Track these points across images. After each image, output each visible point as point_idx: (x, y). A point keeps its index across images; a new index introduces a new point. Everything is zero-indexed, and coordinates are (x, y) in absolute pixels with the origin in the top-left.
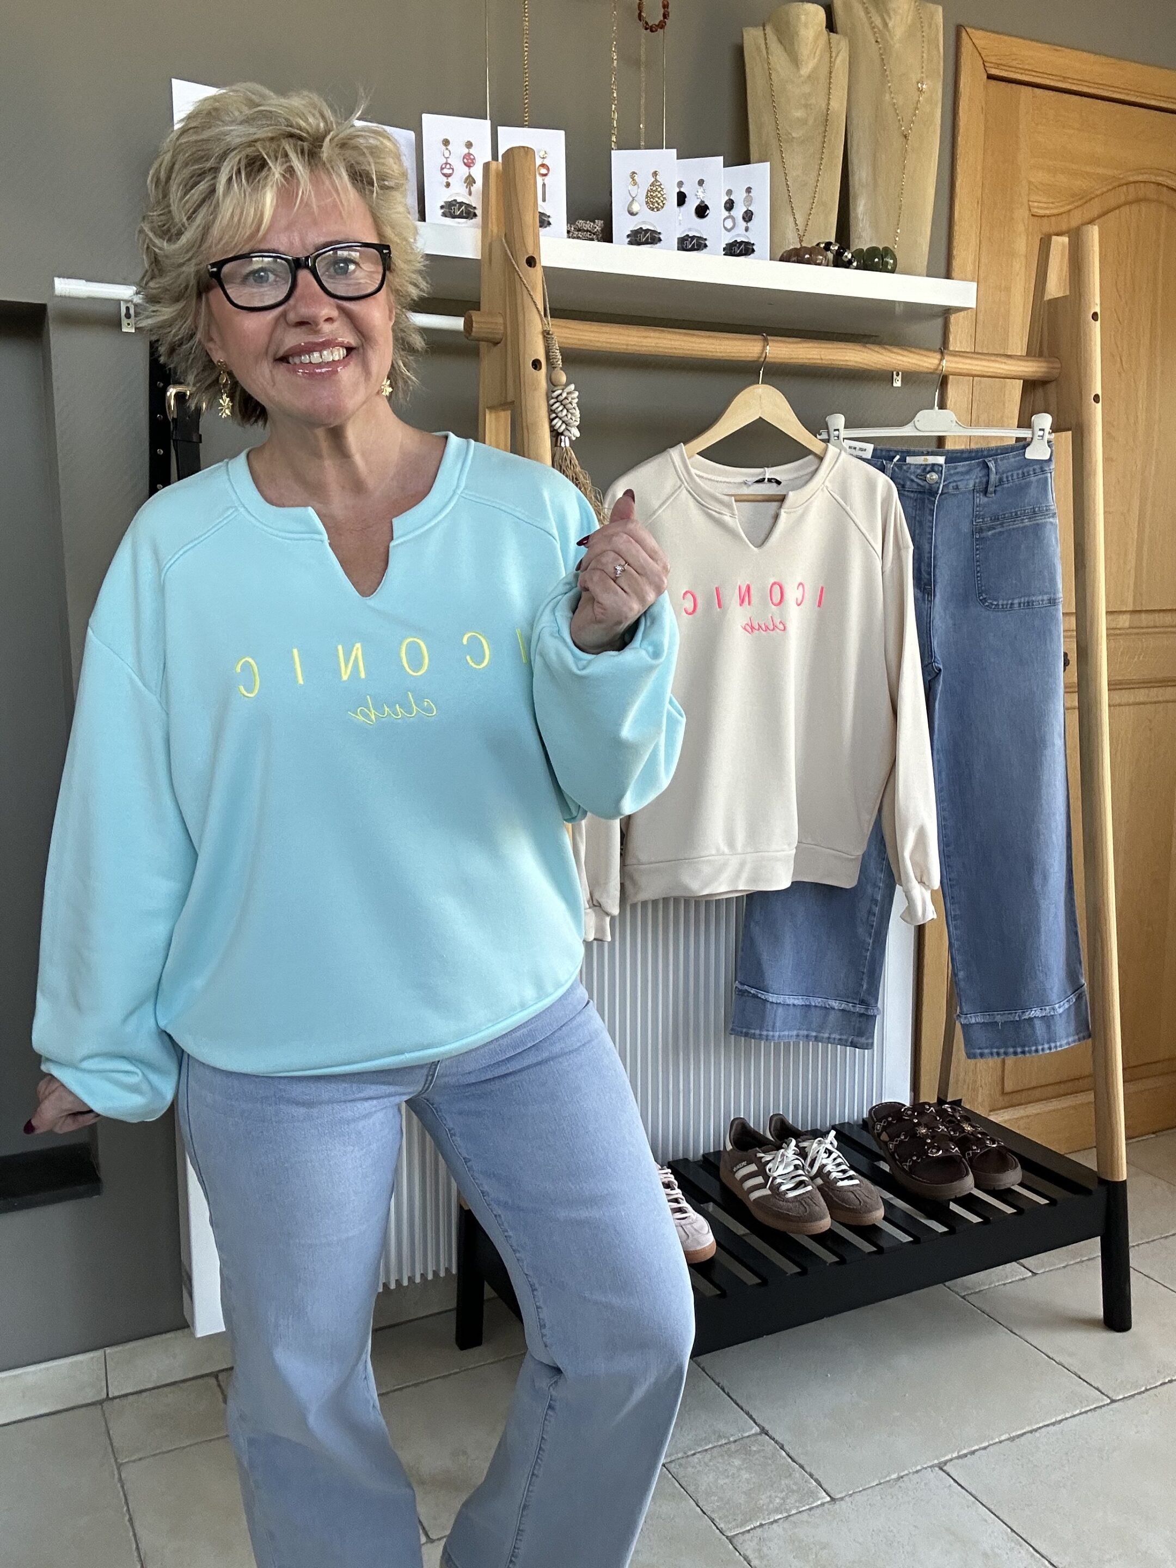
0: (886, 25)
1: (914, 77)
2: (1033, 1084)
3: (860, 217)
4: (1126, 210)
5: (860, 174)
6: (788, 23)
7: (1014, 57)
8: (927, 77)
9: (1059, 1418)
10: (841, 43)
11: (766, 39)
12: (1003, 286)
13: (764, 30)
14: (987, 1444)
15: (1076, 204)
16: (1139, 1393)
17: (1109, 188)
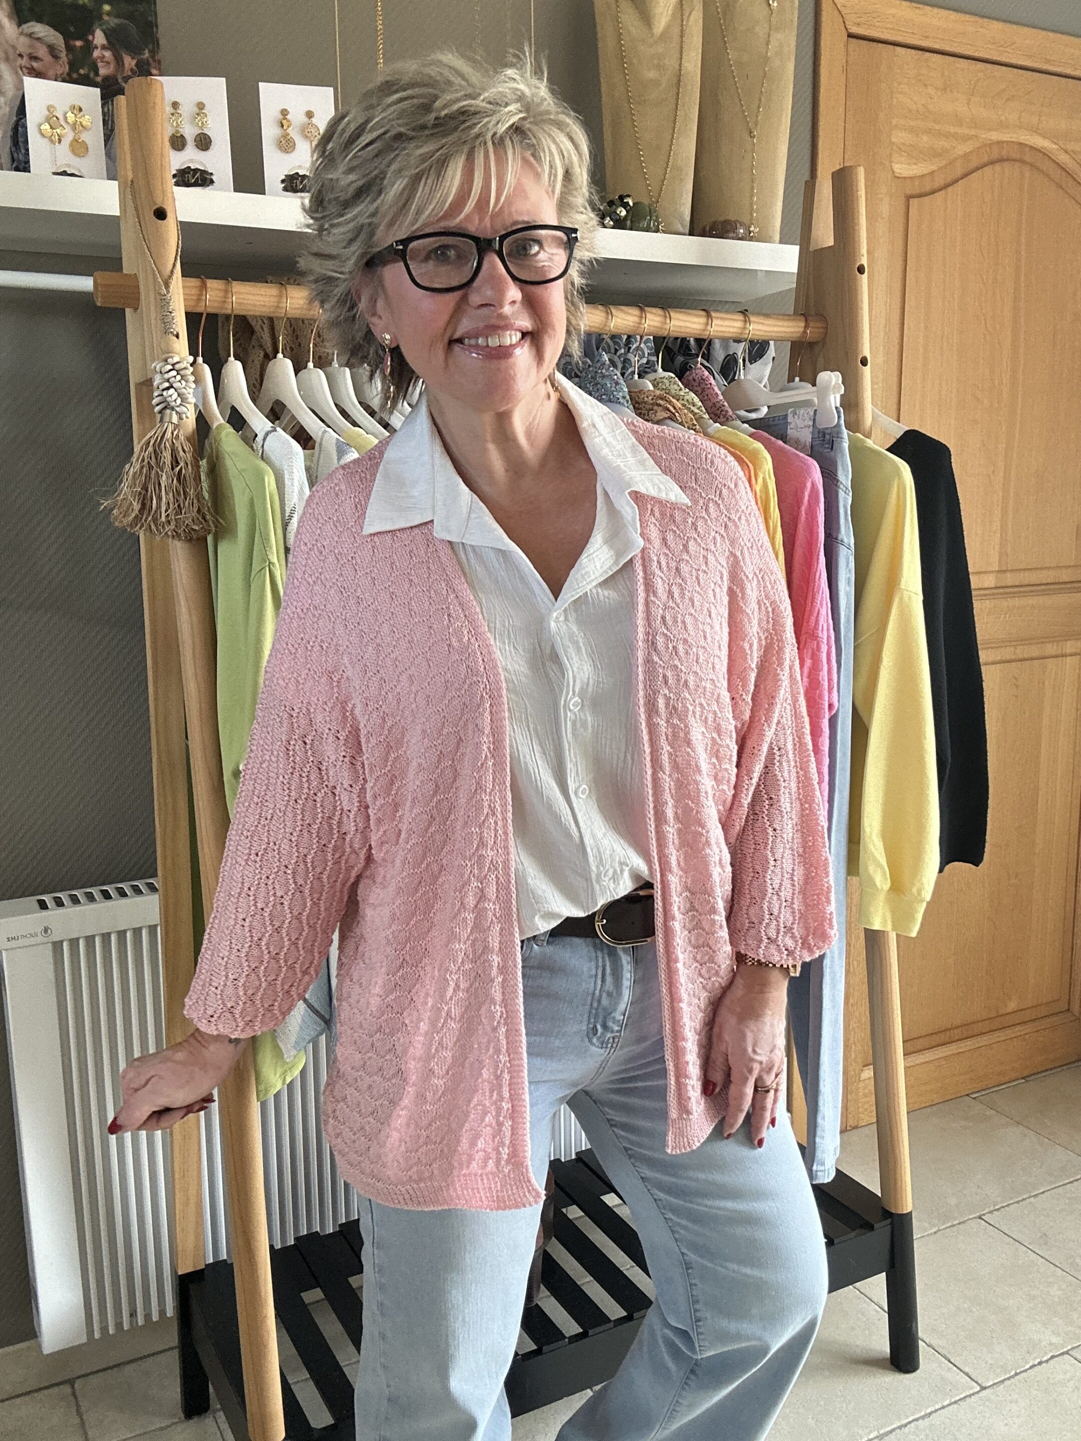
4: (988, 170)
7: (873, 15)
15: (939, 165)
16: (1009, 1379)
17: (972, 148)
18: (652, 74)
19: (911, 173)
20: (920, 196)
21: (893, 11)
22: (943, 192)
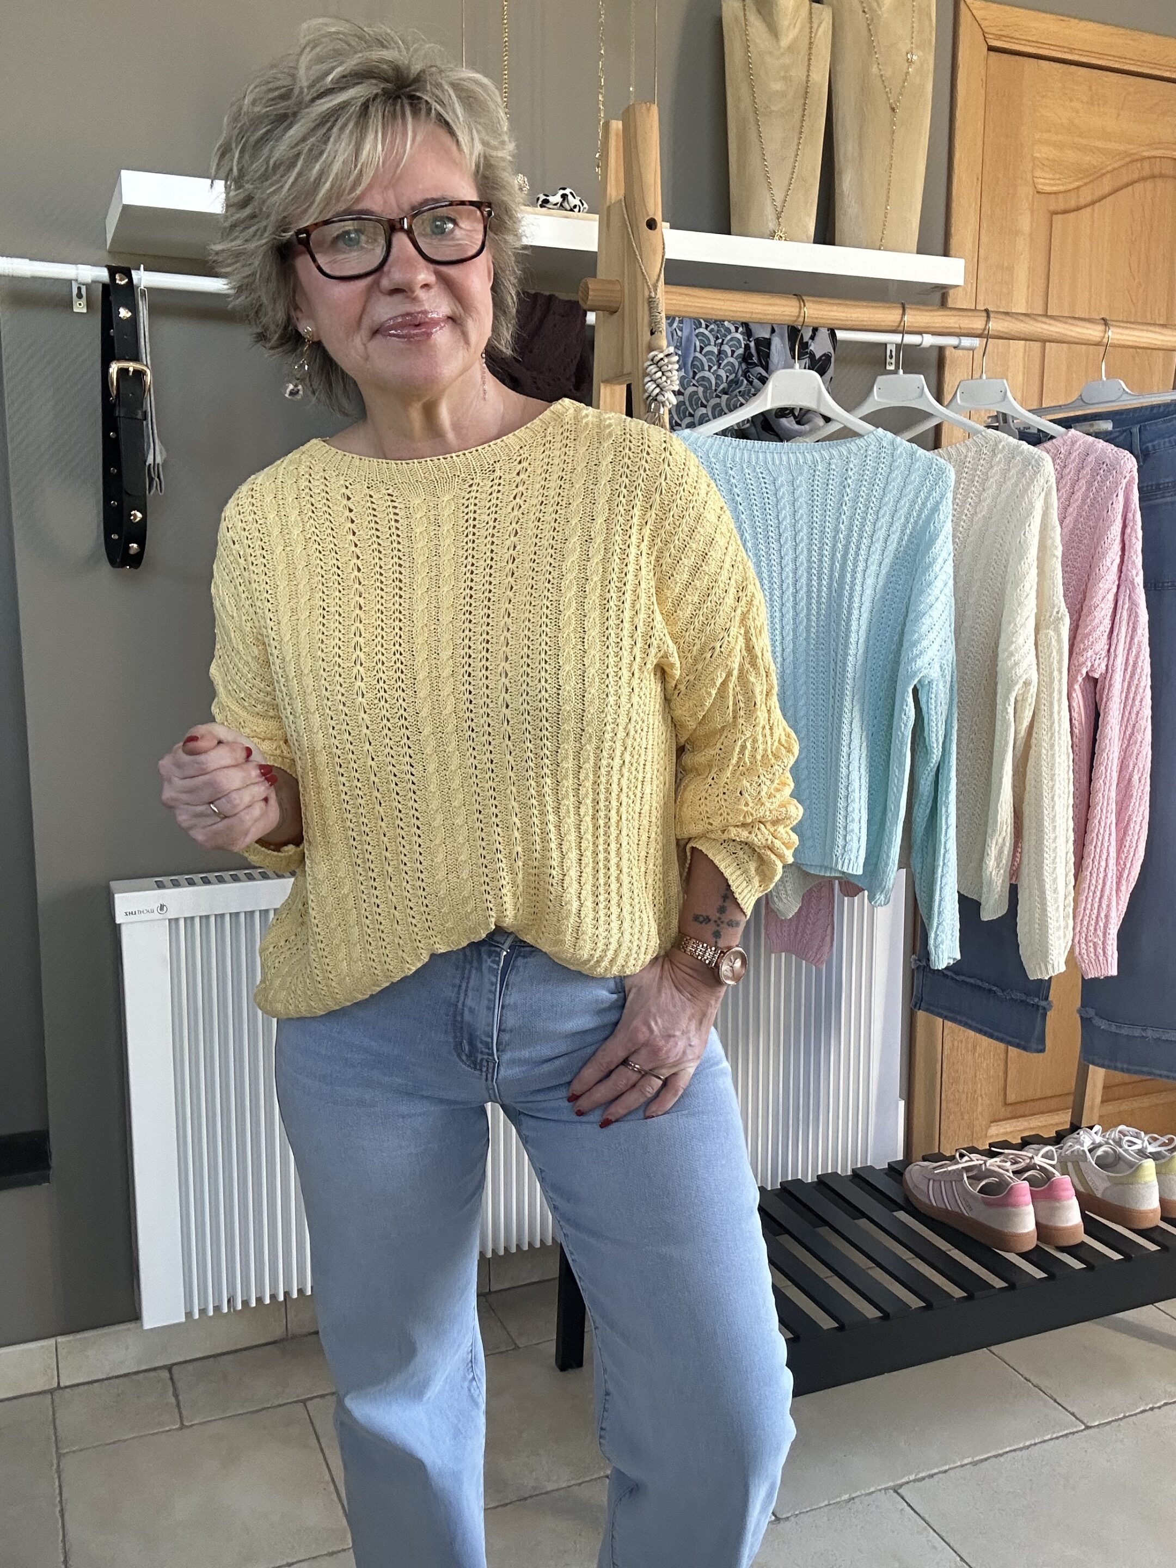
1: (904, 47)
2: (1039, 1095)
4: (1139, 187)
5: (846, 149)
7: (1014, 27)
8: (917, 47)
9: (1028, 1443)
10: (824, 14)
11: (745, 10)
12: (1006, 264)
14: (947, 1467)
15: (1086, 180)
17: (1123, 162)
18: (777, 86)
19: (1055, 189)
20: (1065, 212)
21: (1036, 24)
22: (1089, 209)
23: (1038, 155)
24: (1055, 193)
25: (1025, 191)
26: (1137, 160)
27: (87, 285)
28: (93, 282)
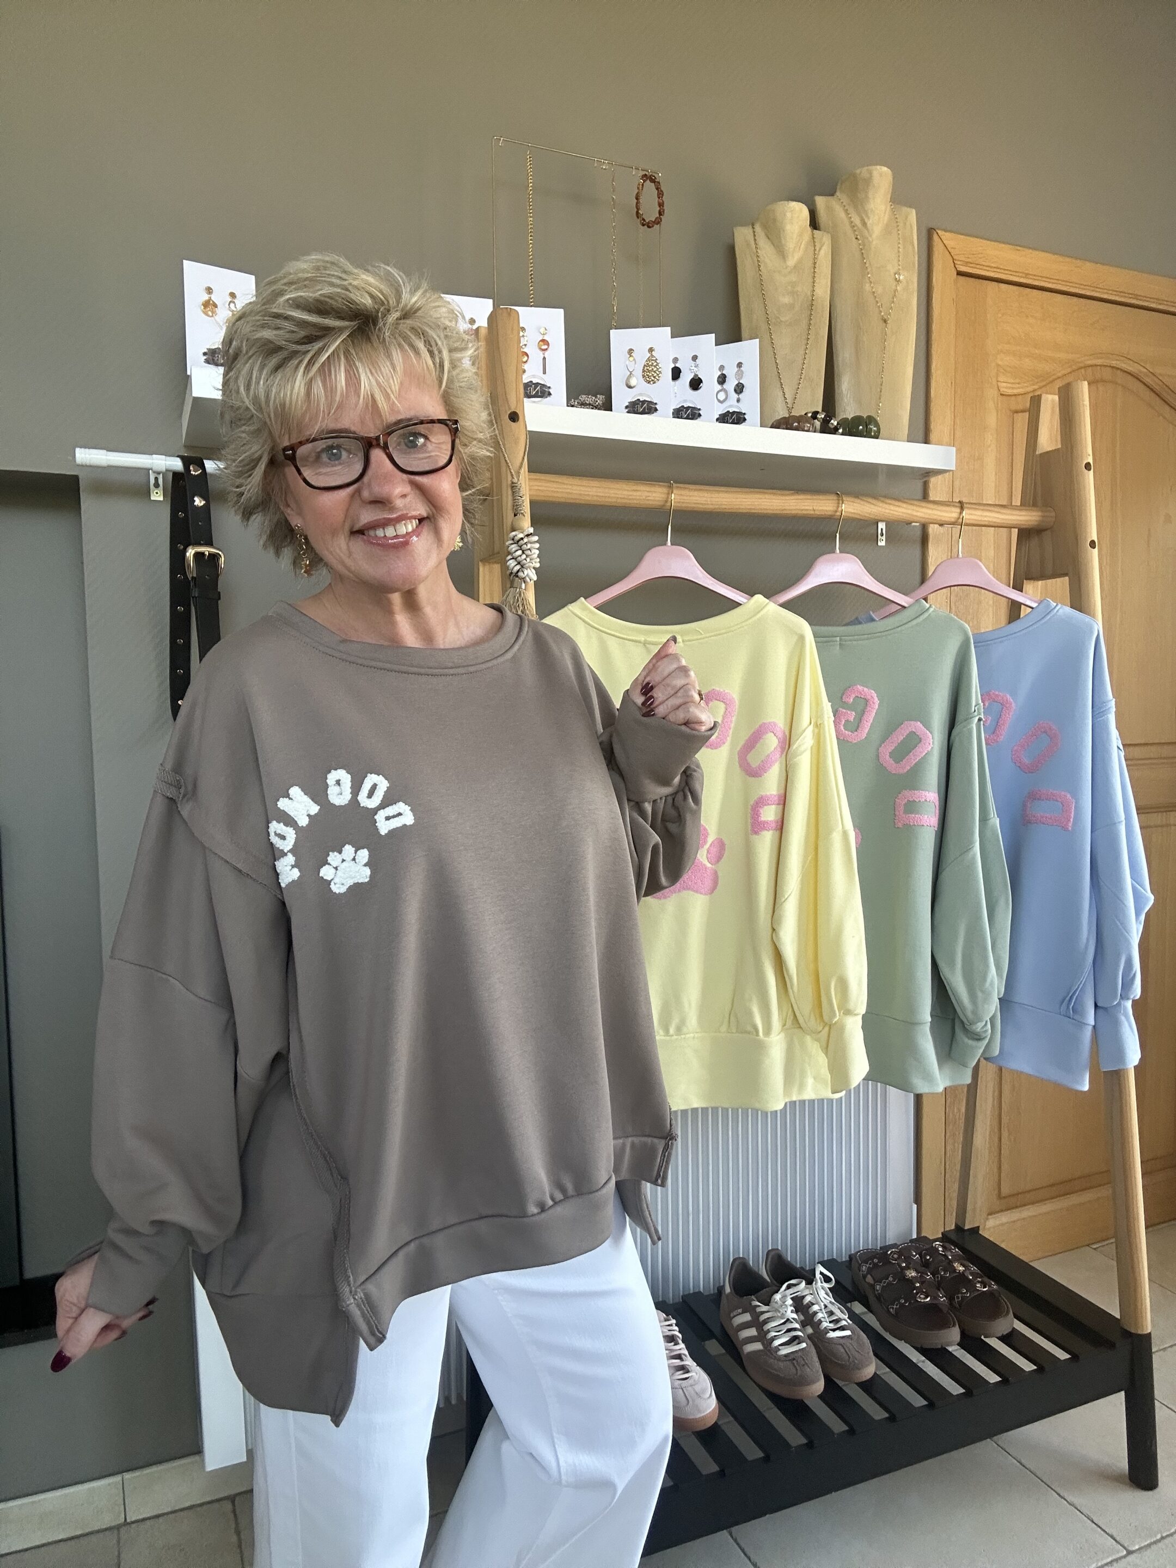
0: (864, 224)
1: (892, 269)
2: (1027, 1188)
3: (845, 392)
5: (844, 355)
6: (775, 220)
7: (980, 256)
8: (903, 269)
10: (824, 239)
11: (755, 235)
12: (977, 454)
13: (753, 228)
16: (1155, 1542)
17: (1069, 370)
18: (786, 300)
19: (1015, 391)
20: (1024, 411)
21: (998, 254)
23: (1000, 363)
24: (1015, 395)
25: (991, 393)
26: (1081, 368)
27: (164, 475)
28: (167, 470)
